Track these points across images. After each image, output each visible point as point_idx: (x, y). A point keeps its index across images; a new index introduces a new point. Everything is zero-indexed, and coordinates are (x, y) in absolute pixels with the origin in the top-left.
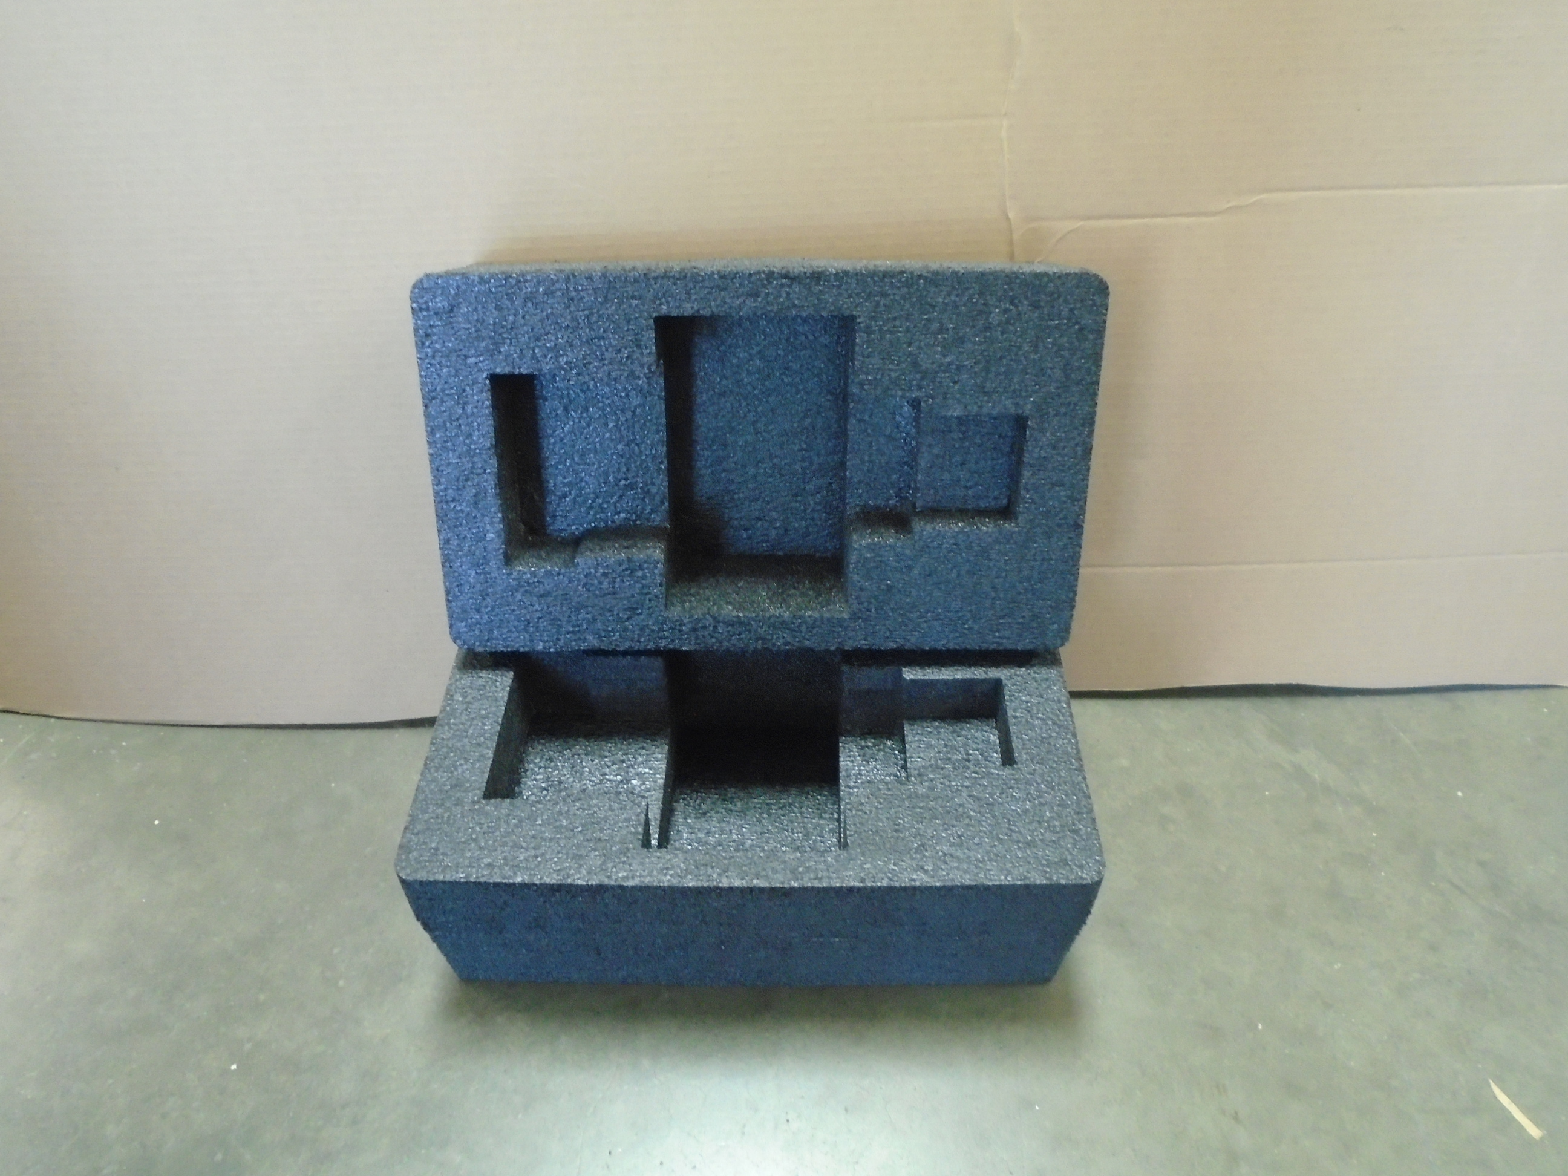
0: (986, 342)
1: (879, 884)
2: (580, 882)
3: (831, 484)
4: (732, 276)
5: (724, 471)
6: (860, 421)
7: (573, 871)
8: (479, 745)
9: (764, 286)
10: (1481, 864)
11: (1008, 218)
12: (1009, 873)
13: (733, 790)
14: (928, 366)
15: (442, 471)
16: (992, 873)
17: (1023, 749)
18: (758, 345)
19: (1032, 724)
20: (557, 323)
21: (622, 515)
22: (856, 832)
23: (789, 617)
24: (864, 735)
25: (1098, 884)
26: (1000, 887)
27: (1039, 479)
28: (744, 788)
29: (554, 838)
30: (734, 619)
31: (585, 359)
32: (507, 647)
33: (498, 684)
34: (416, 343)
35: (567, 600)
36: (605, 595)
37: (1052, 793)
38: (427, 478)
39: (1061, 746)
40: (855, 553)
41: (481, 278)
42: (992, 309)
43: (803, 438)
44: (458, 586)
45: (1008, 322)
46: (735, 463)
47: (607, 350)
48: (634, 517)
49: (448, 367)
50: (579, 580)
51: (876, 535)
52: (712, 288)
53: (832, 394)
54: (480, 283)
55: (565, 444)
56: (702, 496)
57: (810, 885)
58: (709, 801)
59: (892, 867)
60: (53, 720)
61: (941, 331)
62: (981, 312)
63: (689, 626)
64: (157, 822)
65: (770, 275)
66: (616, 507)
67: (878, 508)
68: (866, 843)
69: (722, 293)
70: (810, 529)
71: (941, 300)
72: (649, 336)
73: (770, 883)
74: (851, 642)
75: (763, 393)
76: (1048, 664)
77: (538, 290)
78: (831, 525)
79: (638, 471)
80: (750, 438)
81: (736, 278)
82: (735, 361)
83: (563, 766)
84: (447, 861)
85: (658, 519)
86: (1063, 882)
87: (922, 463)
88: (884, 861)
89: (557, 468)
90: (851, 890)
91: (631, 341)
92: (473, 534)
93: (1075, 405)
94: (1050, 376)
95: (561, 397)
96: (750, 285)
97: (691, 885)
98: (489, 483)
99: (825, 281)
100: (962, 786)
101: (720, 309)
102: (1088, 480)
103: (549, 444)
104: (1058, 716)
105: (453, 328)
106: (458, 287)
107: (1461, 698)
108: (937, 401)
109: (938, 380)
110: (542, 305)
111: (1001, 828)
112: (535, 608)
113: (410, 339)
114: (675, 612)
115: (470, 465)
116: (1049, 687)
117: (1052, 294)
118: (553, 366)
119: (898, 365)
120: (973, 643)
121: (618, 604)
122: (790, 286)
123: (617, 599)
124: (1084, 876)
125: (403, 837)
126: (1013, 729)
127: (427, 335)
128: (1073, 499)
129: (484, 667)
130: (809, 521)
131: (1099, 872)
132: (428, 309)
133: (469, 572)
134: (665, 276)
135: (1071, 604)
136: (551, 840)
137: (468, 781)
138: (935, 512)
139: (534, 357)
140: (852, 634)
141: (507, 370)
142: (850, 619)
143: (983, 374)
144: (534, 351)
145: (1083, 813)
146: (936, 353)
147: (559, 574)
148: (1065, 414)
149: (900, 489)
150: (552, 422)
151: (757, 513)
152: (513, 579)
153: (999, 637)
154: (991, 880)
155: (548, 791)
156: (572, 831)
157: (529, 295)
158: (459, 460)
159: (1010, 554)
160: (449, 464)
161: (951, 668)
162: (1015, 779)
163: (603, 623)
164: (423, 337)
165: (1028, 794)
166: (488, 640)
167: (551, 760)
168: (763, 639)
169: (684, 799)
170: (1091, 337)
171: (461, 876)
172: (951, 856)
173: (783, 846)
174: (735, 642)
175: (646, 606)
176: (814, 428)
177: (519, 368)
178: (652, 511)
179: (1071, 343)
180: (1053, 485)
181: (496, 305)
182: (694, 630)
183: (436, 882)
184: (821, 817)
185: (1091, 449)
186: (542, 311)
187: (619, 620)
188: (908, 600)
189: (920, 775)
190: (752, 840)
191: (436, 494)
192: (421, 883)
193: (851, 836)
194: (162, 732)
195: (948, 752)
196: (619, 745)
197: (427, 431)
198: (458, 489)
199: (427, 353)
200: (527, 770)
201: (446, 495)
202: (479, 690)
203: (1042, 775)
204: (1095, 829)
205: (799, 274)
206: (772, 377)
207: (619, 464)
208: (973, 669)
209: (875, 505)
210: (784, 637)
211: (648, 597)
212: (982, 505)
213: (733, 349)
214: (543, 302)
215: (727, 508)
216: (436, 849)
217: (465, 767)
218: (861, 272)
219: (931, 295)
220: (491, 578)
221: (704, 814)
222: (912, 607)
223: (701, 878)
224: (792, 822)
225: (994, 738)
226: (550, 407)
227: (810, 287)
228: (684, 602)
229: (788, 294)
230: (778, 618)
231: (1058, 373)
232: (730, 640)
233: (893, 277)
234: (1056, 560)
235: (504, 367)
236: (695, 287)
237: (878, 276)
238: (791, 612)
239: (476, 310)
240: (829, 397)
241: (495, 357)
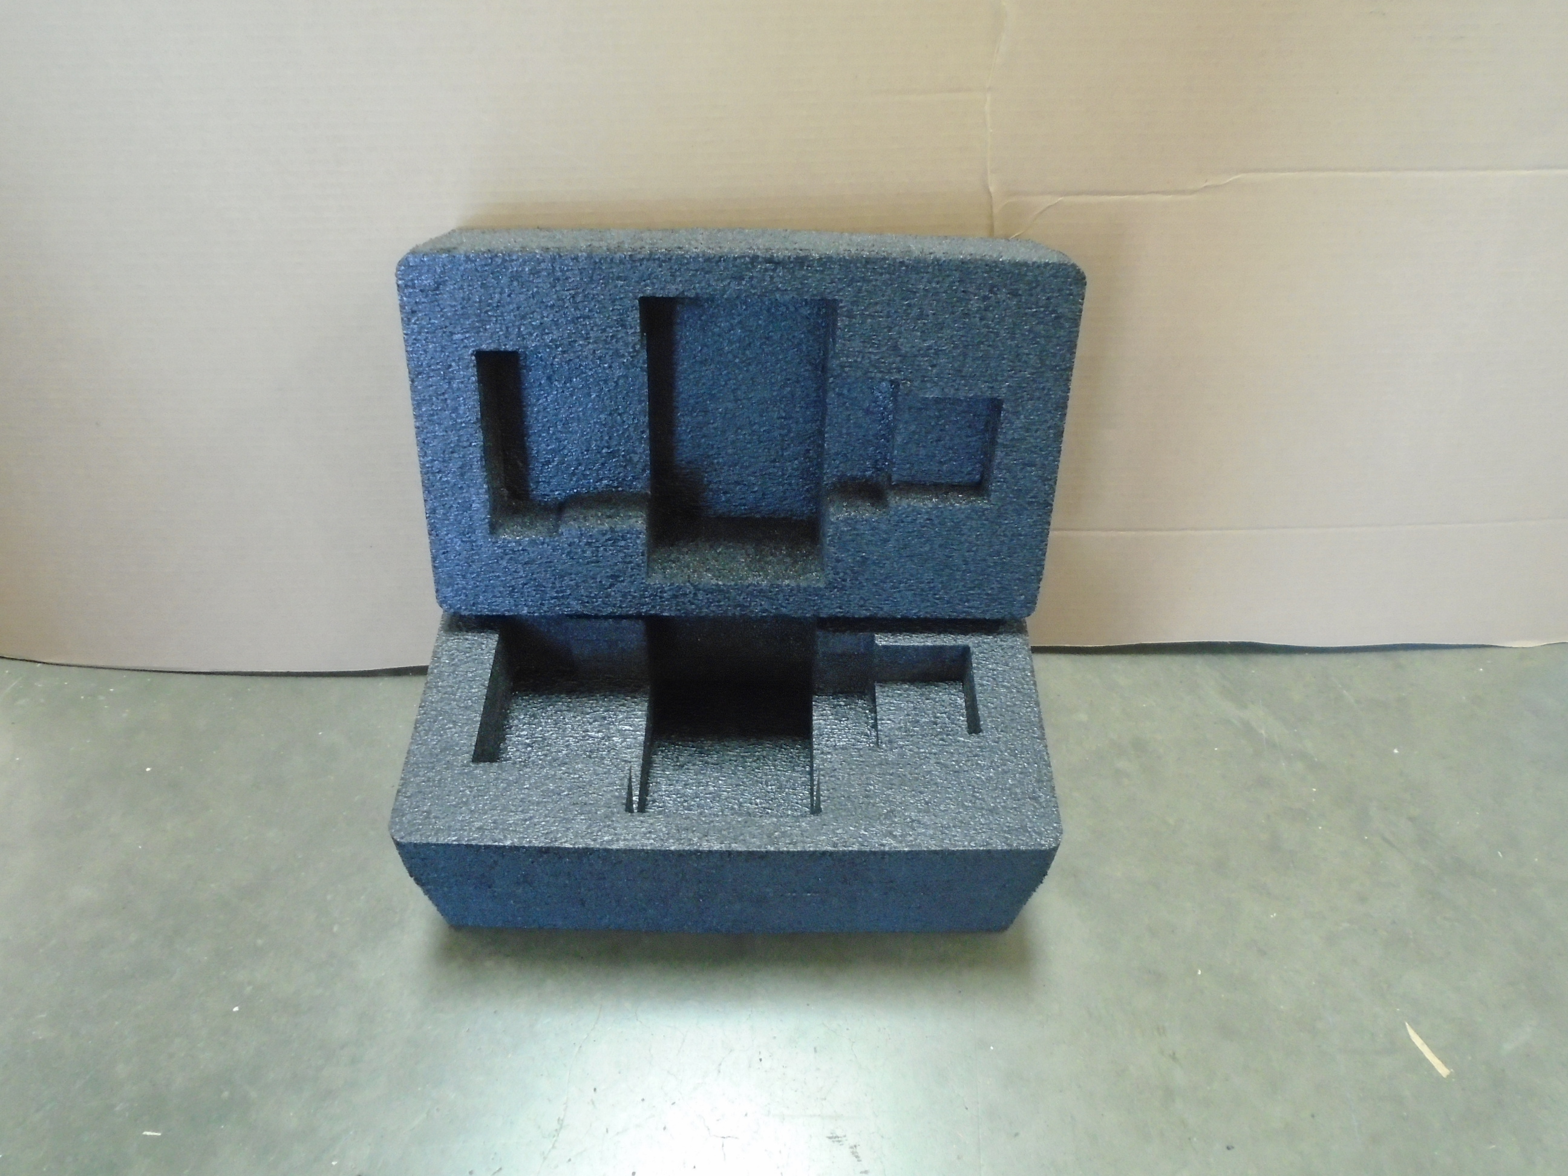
0: (964, 328)
1: (850, 849)
2: (567, 845)
3: (808, 451)
4: (717, 259)
5: (704, 436)
6: (839, 395)
7: (560, 835)
8: (467, 708)
9: (748, 270)
10: (1411, 819)
11: (989, 193)
12: (972, 839)
13: (710, 742)
14: (908, 350)
15: (428, 443)
16: (956, 838)
17: (988, 717)
18: (739, 315)
19: (997, 692)
20: (543, 302)
21: (605, 482)
22: (829, 797)
23: (766, 586)
24: (836, 694)
25: (1055, 849)
26: (963, 852)
27: (1012, 460)
28: (720, 740)
29: (542, 802)
30: (714, 587)
31: (571, 338)
32: (493, 610)
33: (484, 646)
34: (402, 319)
35: (550, 567)
36: (588, 563)
37: (1015, 760)
38: (414, 450)
39: (1024, 714)
40: (832, 526)
41: (468, 258)
42: (972, 296)
43: (783, 406)
44: (444, 553)
45: (986, 309)
46: (715, 429)
47: (592, 330)
48: (616, 484)
49: (433, 342)
50: (563, 549)
51: (854, 509)
52: (697, 270)
53: (811, 364)
54: (466, 262)
55: (548, 412)
56: (682, 461)
57: (785, 849)
58: (686, 753)
59: (863, 832)
60: (39, 665)
61: (921, 316)
62: (960, 300)
63: (670, 593)
64: (148, 769)
65: (754, 259)
66: (598, 475)
67: (854, 478)
68: (838, 809)
69: (707, 276)
70: (788, 494)
71: (921, 287)
72: (634, 317)
73: (748, 847)
74: (826, 610)
75: (744, 362)
76: (1014, 632)
77: (523, 270)
78: (807, 490)
79: (620, 440)
80: (730, 405)
81: (720, 261)
82: (717, 330)
83: (546, 722)
84: (439, 825)
85: (639, 486)
86: (1022, 848)
87: (899, 439)
88: (855, 827)
89: (540, 436)
90: (824, 853)
91: (616, 320)
92: (459, 503)
93: (1049, 390)
94: (1026, 362)
95: (545, 367)
96: (735, 269)
97: (672, 848)
98: (475, 453)
99: (808, 266)
100: (930, 753)
101: (704, 291)
102: (1059, 461)
103: (532, 412)
104: (1023, 684)
105: (439, 305)
106: (444, 266)
107: (1404, 657)
108: (916, 384)
109: (917, 363)
110: (528, 284)
111: (966, 795)
112: (520, 574)
113: (397, 315)
114: (656, 580)
115: (457, 438)
116: (1014, 656)
117: (1029, 283)
118: (538, 344)
119: (878, 348)
120: (945, 612)
121: (601, 572)
122: (774, 270)
123: (599, 567)
124: (1043, 842)
125: (396, 800)
126: (979, 697)
127: (413, 312)
128: (1044, 480)
129: (469, 629)
130: (786, 486)
131: (1056, 839)
132: (414, 287)
133: (455, 540)
134: (651, 258)
135: (1038, 576)
136: (538, 803)
137: (457, 745)
138: (910, 486)
139: (520, 334)
140: (826, 602)
141: (493, 347)
142: (825, 588)
143: (961, 358)
144: (519, 329)
145: (1043, 781)
146: (916, 337)
147: (543, 543)
148: (1039, 398)
149: (877, 461)
150: (536, 391)
151: (735, 478)
152: (499, 547)
153: (969, 607)
154: (955, 846)
155: (532, 747)
156: (559, 794)
157: (514, 274)
158: (445, 433)
159: (982, 530)
160: (435, 437)
161: (922, 635)
162: (979, 747)
163: (586, 589)
164: (409, 314)
165: (992, 762)
166: (474, 605)
167: (534, 716)
168: (742, 606)
169: (662, 751)
170: (1067, 325)
171: (452, 839)
172: (919, 822)
173: (758, 798)
174: (714, 609)
175: (628, 574)
176: (793, 396)
177: (505, 345)
178: (634, 478)
179: (1047, 331)
180: (1025, 465)
181: (482, 284)
182: (675, 597)
183: (428, 845)
184: (794, 770)
185: (1063, 432)
186: (528, 291)
187: (602, 587)
188: (882, 572)
189: (890, 742)
190: (728, 792)
191: (423, 465)
192: (415, 845)
193: (824, 801)
194: (149, 678)
195: (917, 715)
196: (600, 702)
197: (413, 405)
198: (444, 461)
199: (413, 329)
200: (511, 727)
201: (432, 467)
202: (466, 653)
203: (1006, 743)
204: (1054, 797)
205: (783, 259)
206: (752, 345)
207: (602, 432)
208: (942, 636)
209: (851, 475)
210: (761, 605)
211: (630, 566)
212: (957, 480)
213: (714, 319)
214: (529, 281)
215: (706, 472)
216: (429, 812)
217: (454, 730)
218: (844, 257)
219: (913, 282)
220: (477, 546)
221: (682, 766)
222: (886, 578)
223: (682, 842)
224: (766, 775)
225: (961, 701)
226: (534, 376)
227: (794, 272)
228: (664, 568)
229: (772, 277)
230: (755, 586)
231: (1033, 360)
232: (709, 606)
233: (875, 263)
234: (1026, 535)
235: (489, 344)
236: (680, 269)
237: (861, 263)
238: (769, 581)
239: (462, 288)
240: (808, 367)
241: (481, 334)
